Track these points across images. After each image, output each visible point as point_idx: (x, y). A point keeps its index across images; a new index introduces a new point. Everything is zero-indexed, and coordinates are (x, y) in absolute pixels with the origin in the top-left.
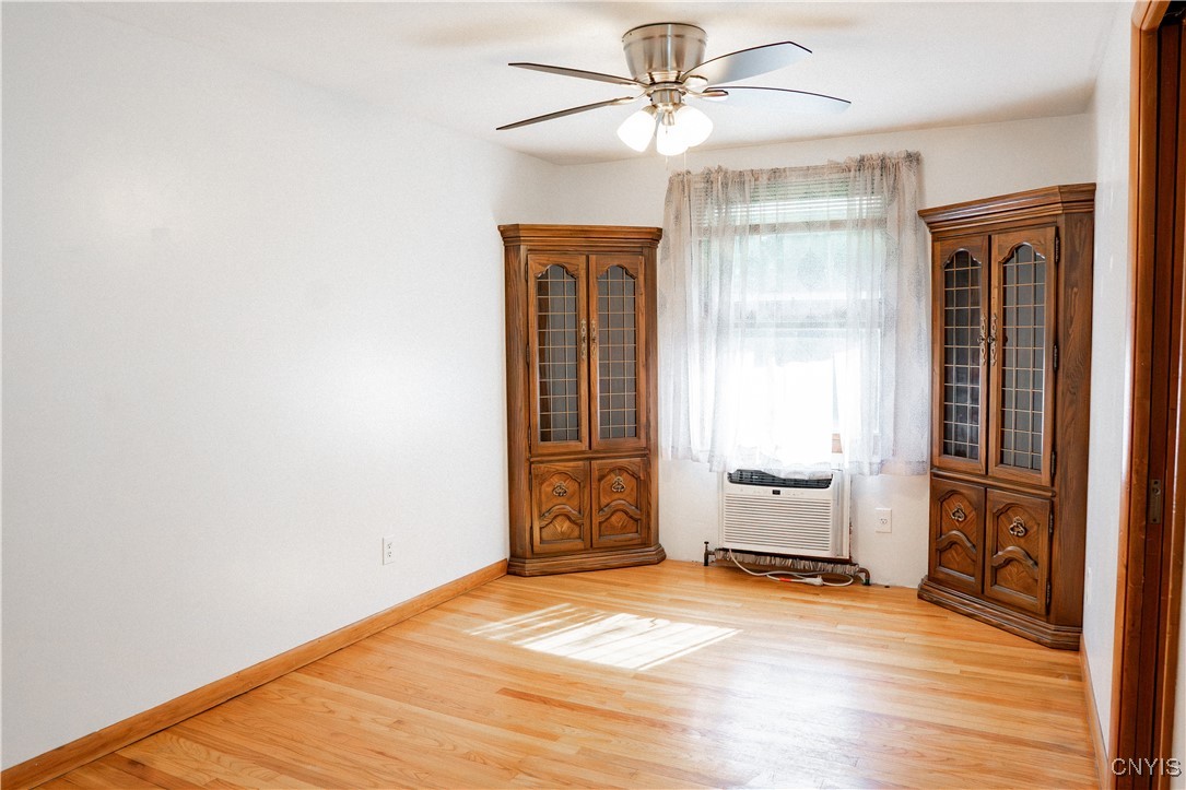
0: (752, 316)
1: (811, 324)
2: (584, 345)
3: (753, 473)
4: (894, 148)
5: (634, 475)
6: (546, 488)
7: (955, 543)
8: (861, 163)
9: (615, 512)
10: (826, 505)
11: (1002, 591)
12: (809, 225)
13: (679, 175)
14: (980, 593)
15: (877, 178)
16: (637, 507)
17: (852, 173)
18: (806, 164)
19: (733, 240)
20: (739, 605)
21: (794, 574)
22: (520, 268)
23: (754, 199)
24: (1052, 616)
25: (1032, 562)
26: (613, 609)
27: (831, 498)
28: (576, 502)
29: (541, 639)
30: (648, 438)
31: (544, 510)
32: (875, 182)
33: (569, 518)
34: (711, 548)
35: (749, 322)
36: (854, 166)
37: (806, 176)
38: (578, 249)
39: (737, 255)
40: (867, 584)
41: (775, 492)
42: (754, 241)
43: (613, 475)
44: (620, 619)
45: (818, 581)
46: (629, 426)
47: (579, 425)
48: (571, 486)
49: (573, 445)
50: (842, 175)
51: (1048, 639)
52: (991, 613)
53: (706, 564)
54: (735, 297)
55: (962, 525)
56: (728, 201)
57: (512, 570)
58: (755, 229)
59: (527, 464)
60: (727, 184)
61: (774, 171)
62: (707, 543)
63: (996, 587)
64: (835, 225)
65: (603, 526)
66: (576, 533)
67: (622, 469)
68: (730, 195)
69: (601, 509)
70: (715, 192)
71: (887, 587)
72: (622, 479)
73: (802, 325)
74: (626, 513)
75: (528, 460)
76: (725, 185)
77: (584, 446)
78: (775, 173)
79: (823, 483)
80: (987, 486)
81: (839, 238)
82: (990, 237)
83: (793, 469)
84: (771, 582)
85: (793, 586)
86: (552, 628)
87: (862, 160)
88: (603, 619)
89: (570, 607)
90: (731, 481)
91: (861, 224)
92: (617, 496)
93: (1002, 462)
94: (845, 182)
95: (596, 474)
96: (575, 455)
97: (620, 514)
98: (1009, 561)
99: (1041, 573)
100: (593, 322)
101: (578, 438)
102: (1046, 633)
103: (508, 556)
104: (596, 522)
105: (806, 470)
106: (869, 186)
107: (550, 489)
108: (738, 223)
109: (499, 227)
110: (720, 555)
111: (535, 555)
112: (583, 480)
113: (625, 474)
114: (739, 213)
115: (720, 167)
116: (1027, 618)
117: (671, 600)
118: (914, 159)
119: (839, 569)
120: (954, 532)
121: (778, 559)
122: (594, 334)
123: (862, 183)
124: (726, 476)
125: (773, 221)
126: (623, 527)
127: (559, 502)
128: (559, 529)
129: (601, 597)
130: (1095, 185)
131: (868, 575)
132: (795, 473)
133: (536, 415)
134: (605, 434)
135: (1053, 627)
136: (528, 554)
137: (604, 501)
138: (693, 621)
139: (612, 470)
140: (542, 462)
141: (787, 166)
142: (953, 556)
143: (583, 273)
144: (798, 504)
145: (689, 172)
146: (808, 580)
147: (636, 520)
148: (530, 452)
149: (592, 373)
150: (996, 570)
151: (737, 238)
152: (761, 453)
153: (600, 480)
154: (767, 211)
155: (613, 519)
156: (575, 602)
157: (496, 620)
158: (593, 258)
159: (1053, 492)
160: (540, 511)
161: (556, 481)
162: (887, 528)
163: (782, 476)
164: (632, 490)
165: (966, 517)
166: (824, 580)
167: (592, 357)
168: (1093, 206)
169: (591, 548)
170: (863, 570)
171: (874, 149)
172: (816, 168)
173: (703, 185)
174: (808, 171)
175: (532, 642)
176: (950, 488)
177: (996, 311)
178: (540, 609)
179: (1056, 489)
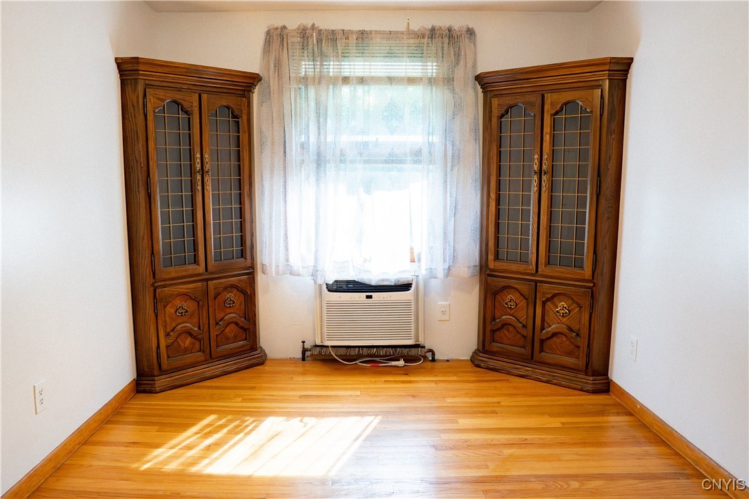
0: (342, 154)
1: (393, 160)
2: (199, 177)
3: (348, 282)
4: (458, 22)
5: (243, 292)
6: (170, 310)
7: (506, 324)
8: (433, 33)
9: (229, 324)
10: (408, 304)
11: (548, 357)
12: (391, 80)
13: (277, 29)
14: (530, 359)
15: (446, 46)
16: (245, 318)
17: (426, 39)
18: (387, 29)
19: (328, 88)
20: (359, 393)
21: (377, 359)
22: (138, 102)
23: (345, 56)
24: (589, 370)
25: (575, 334)
26: (260, 414)
27: (413, 298)
28: (195, 320)
29: (216, 459)
30: (253, 259)
31: (168, 330)
32: (444, 49)
33: (191, 335)
34: (307, 346)
35: (342, 159)
36: (427, 33)
37: (388, 39)
38: (191, 87)
39: (331, 101)
40: (433, 360)
41: (368, 297)
42: (346, 90)
43: (225, 293)
44: (271, 424)
45: (401, 363)
46: (237, 248)
47: (195, 249)
48: (190, 306)
49: (192, 268)
50: (417, 41)
51: (589, 387)
52: (540, 372)
53: (303, 359)
54: (330, 138)
55: (513, 311)
56: (323, 56)
57: (142, 388)
58: (346, 80)
59: (152, 289)
60: (321, 40)
61: (363, 32)
62: (303, 342)
63: (543, 354)
64: (411, 81)
65: (219, 338)
66: (197, 346)
67: (233, 286)
68: (324, 49)
69: (217, 324)
70: (310, 47)
71: (448, 361)
72: (230, 295)
73: (386, 162)
74: (237, 324)
75: (153, 285)
76: (319, 41)
77: (201, 268)
78: (363, 35)
79: (406, 287)
80: (536, 282)
81: (416, 92)
82: (543, 96)
83: (381, 278)
84: (364, 368)
85: (381, 369)
86: (218, 445)
87: (433, 30)
88: (256, 427)
89: (220, 419)
90: (329, 291)
91: (431, 81)
92: (228, 311)
93: (549, 264)
94: (419, 46)
95: (212, 293)
96: (195, 278)
97: (233, 325)
98: (554, 335)
99: (583, 343)
100: (206, 156)
101: (196, 261)
102: (587, 383)
103: (135, 377)
104: (213, 335)
105: (392, 277)
106: (440, 51)
107: (173, 311)
108: (331, 74)
109: (116, 59)
110: (316, 351)
111: (162, 372)
112: (201, 299)
113: (235, 291)
114: (332, 68)
115: (313, 25)
116: (571, 374)
117: (300, 397)
118: (471, 32)
119: (413, 352)
120: (504, 317)
121: (365, 349)
122: (207, 167)
123: (434, 48)
124: (325, 286)
125: (361, 75)
126: (235, 337)
127: (181, 321)
128: (182, 345)
129: (237, 404)
130: (632, 59)
131: (433, 354)
132: (383, 280)
133: (158, 242)
134: (218, 257)
135: (591, 378)
136: (156, 372)
137: (219, 316)
138: (337, 414)
139: (226, 288)
140: (164, 286)
141: (373, 29)
142: (505, 335)
143: (196, 110)
144: (386, 305)
145: (284, 27)
146: (394, 363)
147: (245, 330)
148: (154, 277)
149: (206, 203)
150: (542, 341)
151: (331, 87)
152: (353, 266)
153: (215, 298)
154: (355, 67)
155: (227, 330)
156: (221, 413)
157: (158, 446)
158: (204, 96)
159: (594, 283)
160: (166, 332)
161: (178, 302)
162: (446, 317)
163: (373, 283)
164: (241, 304)
165: (517, 305)
166: (406, 361)
167: (206, 187)
168: (626, 75)
169: (211, 358)
170: (431, 351)
171: (443, 22)
172: (396, 33)
173: (299, 39)
174: (391, 35)
175: (210, 464)
176: (503, 284)
177: (547, 151)
178: (193, 425)
179: (595, 281)
